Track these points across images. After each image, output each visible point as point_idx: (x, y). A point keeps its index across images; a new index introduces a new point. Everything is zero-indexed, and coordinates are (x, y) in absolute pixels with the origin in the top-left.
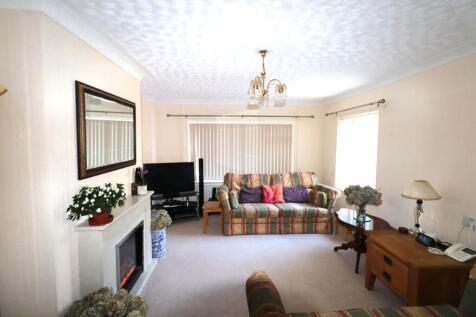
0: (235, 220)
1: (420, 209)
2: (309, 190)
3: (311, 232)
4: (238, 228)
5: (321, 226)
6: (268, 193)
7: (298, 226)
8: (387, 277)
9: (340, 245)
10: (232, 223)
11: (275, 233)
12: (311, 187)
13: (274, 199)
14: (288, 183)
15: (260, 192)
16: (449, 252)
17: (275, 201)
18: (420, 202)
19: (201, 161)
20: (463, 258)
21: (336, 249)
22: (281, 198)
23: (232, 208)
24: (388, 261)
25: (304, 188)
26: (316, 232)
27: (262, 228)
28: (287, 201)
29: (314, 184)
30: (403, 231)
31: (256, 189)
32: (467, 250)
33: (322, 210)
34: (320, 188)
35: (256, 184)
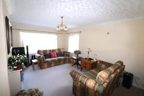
0: (45, 64)
1: (88, 54)
2: (62, 53)
3: (65, 63)
4: (46, 66)
5: (67, 61)
6: (52, 55)
7: (62, 62)
8: (85, 67)
9: (73, 64)
10: (44, 65)
11: (57, 65)
12: (63, 52)
13: (54, 56)
14: (57, 52)
15: (50, 55)
16: (94, 60)
17: (55, 57)
18: (88, 52)
19: (27, 47)
20: (96, 61)
21: (72, 66)
22: (56, 56)
23: (44, 60)
24: (85, 64)
25: (61, 52)
26: (66, 63)
27: (53, 65)
28: (58, 56)
29: (64, 51)
30: (86, 58)
31: (48, 54)
32: (96, 59)
33: (67, 57)
34: (65, 52)
35: (48, 53)
